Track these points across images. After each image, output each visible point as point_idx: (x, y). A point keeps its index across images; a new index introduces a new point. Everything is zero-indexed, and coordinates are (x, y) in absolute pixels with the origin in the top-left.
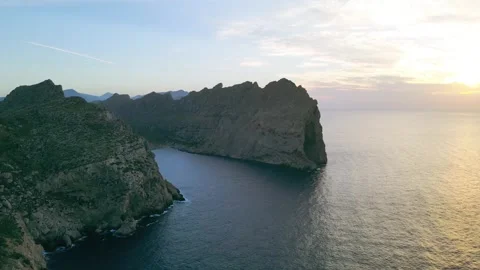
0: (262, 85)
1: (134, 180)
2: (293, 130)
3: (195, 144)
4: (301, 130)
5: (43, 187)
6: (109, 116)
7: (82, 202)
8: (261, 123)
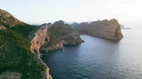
0: (109, 20)
1: (76, 37)
2: (112, 31)
3: (91, 34)
4: (114, 31)
5: (62, 38)
6: (72, 27)
7: (68, 40)
8: (106, 29)
